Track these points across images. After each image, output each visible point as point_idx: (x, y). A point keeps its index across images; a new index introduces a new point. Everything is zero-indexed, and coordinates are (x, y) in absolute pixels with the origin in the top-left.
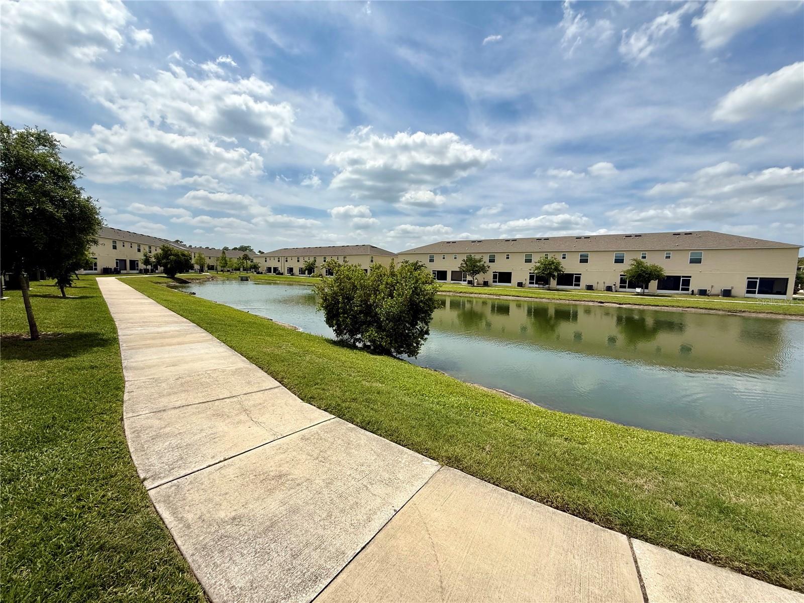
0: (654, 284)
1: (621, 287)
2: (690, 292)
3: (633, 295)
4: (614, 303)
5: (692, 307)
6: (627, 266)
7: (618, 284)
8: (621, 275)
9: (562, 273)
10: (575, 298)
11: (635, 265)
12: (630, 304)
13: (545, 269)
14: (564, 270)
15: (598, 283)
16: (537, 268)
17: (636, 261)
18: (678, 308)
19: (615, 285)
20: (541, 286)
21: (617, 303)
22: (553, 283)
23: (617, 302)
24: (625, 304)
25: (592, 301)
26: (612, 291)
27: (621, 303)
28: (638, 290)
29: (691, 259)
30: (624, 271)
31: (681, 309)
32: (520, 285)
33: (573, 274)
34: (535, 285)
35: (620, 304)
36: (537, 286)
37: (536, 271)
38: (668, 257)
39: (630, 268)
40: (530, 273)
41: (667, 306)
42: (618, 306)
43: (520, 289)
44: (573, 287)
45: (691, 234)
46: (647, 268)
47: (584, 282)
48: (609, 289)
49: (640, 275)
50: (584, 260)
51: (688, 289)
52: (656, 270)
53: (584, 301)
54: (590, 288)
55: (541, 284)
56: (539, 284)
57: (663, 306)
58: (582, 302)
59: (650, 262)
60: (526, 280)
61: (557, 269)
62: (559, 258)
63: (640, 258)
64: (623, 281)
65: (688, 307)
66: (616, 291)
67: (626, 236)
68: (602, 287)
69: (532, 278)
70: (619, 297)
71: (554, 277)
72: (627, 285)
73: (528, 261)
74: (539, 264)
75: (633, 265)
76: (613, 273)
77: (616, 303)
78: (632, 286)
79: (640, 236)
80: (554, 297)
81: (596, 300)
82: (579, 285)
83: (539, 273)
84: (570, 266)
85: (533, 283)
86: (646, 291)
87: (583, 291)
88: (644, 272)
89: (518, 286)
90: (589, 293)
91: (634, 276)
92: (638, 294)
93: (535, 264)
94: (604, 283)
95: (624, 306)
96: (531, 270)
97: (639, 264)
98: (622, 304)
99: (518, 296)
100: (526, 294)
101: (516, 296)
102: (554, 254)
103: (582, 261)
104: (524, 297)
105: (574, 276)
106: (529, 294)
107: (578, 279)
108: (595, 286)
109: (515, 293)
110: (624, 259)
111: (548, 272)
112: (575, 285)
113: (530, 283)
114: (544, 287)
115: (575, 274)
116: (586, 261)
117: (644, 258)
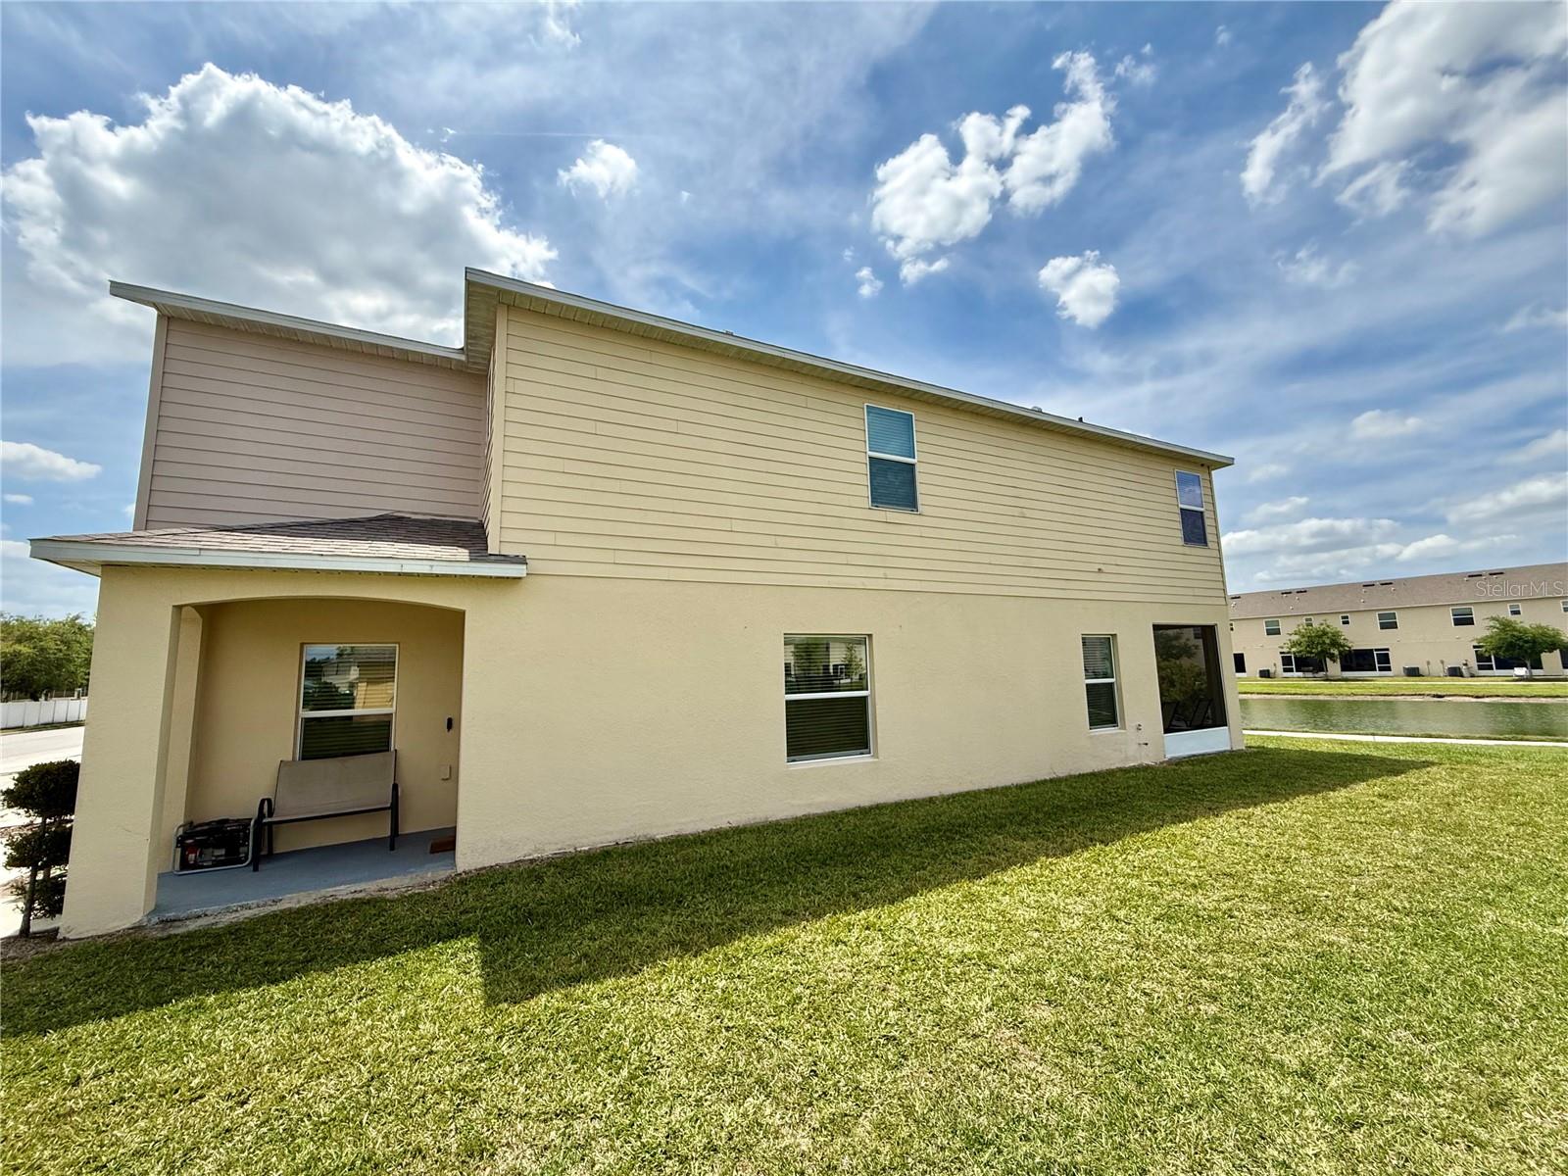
0: (1548, 657)
1: (1480, 668)
4: (1465, 696)
6: (1482, 629)
7: (1474, 664)
8: (1475, 647)
9: (1347, 649)
10: (1383, 692)
11: (1498, 628)
12: (1498, 696)
13: (1311, 643)
14: (1350, 645)
15: (1428, 663)
16: (1294, 644)
17: (1497, 620)
19: (1466, 665)
20: (1310, 675)
21: (1472, 696)
22: (1334, 668)
25: (1420, 695)
26: (1462, 676)
27: (1480, 694)
28: (1521, 671)
30: (1483, 639)
32: (1265, 674)
33: (1372, 650)
34: (1296, 674)
35: (1477, 697)
36: (1300, 674)
37: (1294, 649)
39: (1490, 634)
40: (1281, 653)
43: (1266, 682)
44: (1377, 673)
46: (1525, 631)
47: (1398, 663)
48: (1455, 672)
49: (1511, 646)
50: (1389, 623)
52: (1544, 634)
54: (1413, 672)
55: (1308, 671)
56: (1303, 671)
59: (1530, 620)
60: (1275, 665)
61: (1335, 643)
62: (1336, 623)
63: (1505, 613)
64: (1482, 657)
66: (1473, 676)
67: (1469, 576)
68: (1438, 668)
69: (1286, 661)
70: (1476, 685)
71: (1332, 657)
72: (1493, 663)
73: (1273, 632)
74: (1297, 637)
75: (1494, 627)
76: (1462, 645)
77: (1469, 696)
78: (1503, 664)
79: (1502, 573)
80: (1341, 691)
81: (1428, 693)
82: (1389, 669)
83: (1300, 652)
84: (1362, 635)
85: (1291, 670)
86: (1536, 672)
87: (1400, 679)
88: (1520, 639)
89: (1261, 676)
90: (1413, 682)
91: (1500, 648)
92: (1521, 679)
93: (1288, 637)
94: (1442, 662)
96: (1282, 648)
97: (1506, 626)
98: (1483, 697)
99: (1261, 693)
100: (1276, 690)
101: (1258, 693)
102: (1324, 617)
103: (1383, 626)
104: (1273, 694)
105: (1375, 653)
106: (1283, 690)
107: (1384, 659)
108: (1423, 668)
109: (1254, 689)
110: (1472, 618)
111: (1319, 649)
112: (1381, 669)
113: (1285, 670)
114: (1316, 675)
115: (1376, 650)
116: (1394, 626)
117: (1517, 613)
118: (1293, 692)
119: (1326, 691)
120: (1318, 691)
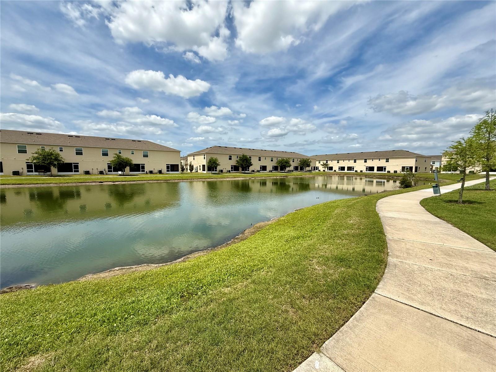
0: (128, 169)
1: (109, 171)
2: (145, 172)
3: (118, 176)
5: (151, 180)
6: (111, 158)
7: (107, 170)
8: (108, 164)
9: (62, 162)
11: (116, 158)
13: (44, 159)
14: (63, 160)
15: (93, 169)
16: (35, 159)
17: (116, 155)
18: (145, 181)
19: (105, 170)
20: (43, 174)
22: (54, 170)
23: (111, 181)
24: (116, 182)
26: (103, 174)
28: (120, 173)
29: (143, 155)
30: (110, 161)
31: (146, 181)
32: (16, 173)
33: (72, 163)
34: (34, 173)
36: (37, 173)
37: (35, 161)
38: (133, 153)
39: (113, 159)
40: (26, 163)
41: (139, 181)
42: (113, 183)
44: (73, 173)
45: (140, 141)
47: (81, 169)
48: (101, 173)
49: (120, 164)
50: (79, 153)
51: (144, 171)
52: (128, 160)
53: (88, 182)
54: (87, 173)
55: (41, 172)
56: (39, 172)
57: (138, 181)
58: (87, 183)
59: (125, 155)
60: (22, 169)
61: (56, 159)
62: (57, 150)
63: (118, 153)
64: (109, 167)
65: (149, 180)
66: (106, 174)
67: (106, 139)
68: (96, 172)
69: (29, 167)
70: (111, 178)
71: (54, 166)
72: (113, 170)
73: (23, 151)
74: (36, 155)
75: (115, 157)
76: (103, 163)
78: (116, 170)
79: (115, 140)
82: (78, 171)
83: (39, 162)
84: (68, 157)
85: (32, 171)
86: (124, 173)
87: (83, 175)
88: (122, 161)
90: (87, 177)
91: (117, 164)
92: (120, 175)
93: (32, 155)
94: (97, 169)
95: (117, 183)
96: (27, 160)
97: (118, 157)
99: (15, 184)
100: (25, 182)
101: (13, 184)
102: (52, 147)
103: (77, 154)
104: (23, 184)
105: (73, 164)
106: (28, 182)
107: (76, 167)
108: (91, 171)
109: (10, 182)
110: (108, 153)
111: (49, 161)
112: (75, 171)
113: (28, 171)
114: (45, 174)
115: (74, 163)
116: (81, 154)
117: (120, 153)
118: (35, 183)
119: (54, 182)
120: (49, 182)
